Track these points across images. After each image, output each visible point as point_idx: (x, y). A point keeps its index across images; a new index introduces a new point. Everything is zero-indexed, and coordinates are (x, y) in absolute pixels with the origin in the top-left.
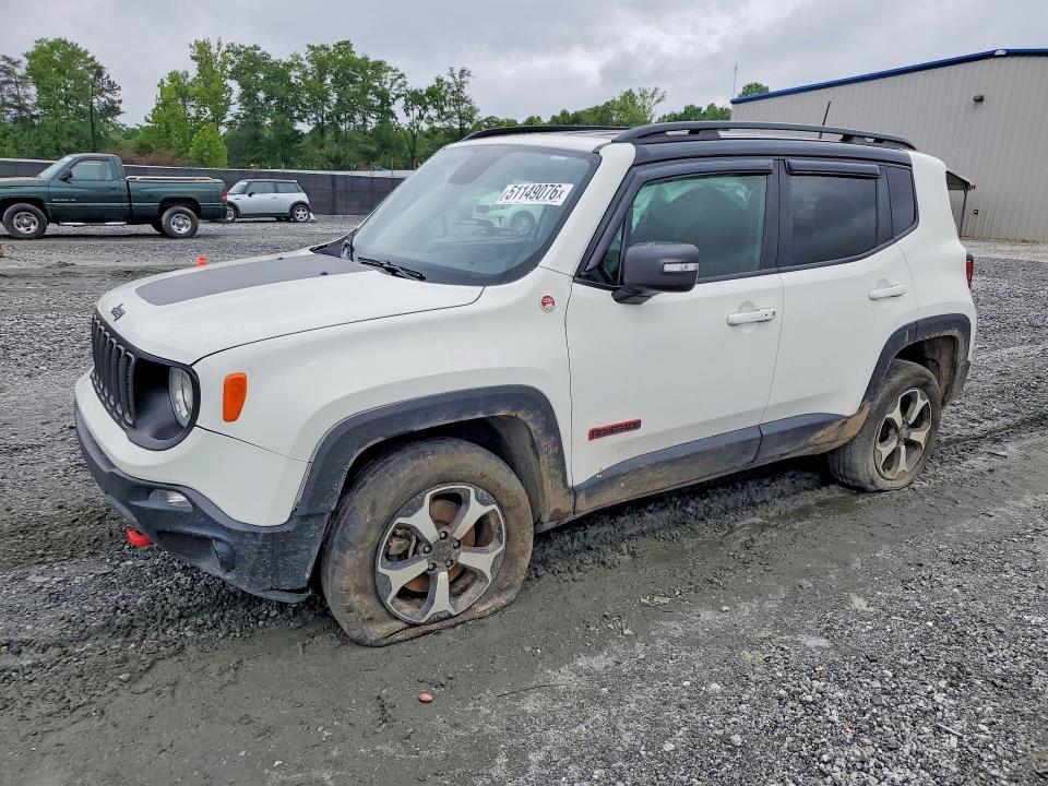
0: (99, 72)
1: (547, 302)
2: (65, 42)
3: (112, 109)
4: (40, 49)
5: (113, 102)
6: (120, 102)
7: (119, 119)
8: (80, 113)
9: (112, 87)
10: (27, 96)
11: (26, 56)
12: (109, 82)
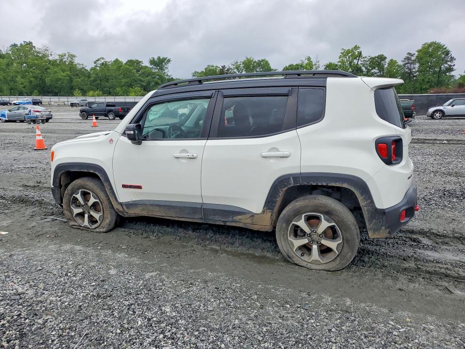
0: (447, 53)
1: (111, 141)
2: (435, 43)
3: (450, 69)
4: (423, 48)
5: (451, 66)
6: (454, 65)
7: (452, 73)
8: (435, 73)
9: (452, 59)
10: (414, 68)
11: (418, 51)
12: (451, 57)
